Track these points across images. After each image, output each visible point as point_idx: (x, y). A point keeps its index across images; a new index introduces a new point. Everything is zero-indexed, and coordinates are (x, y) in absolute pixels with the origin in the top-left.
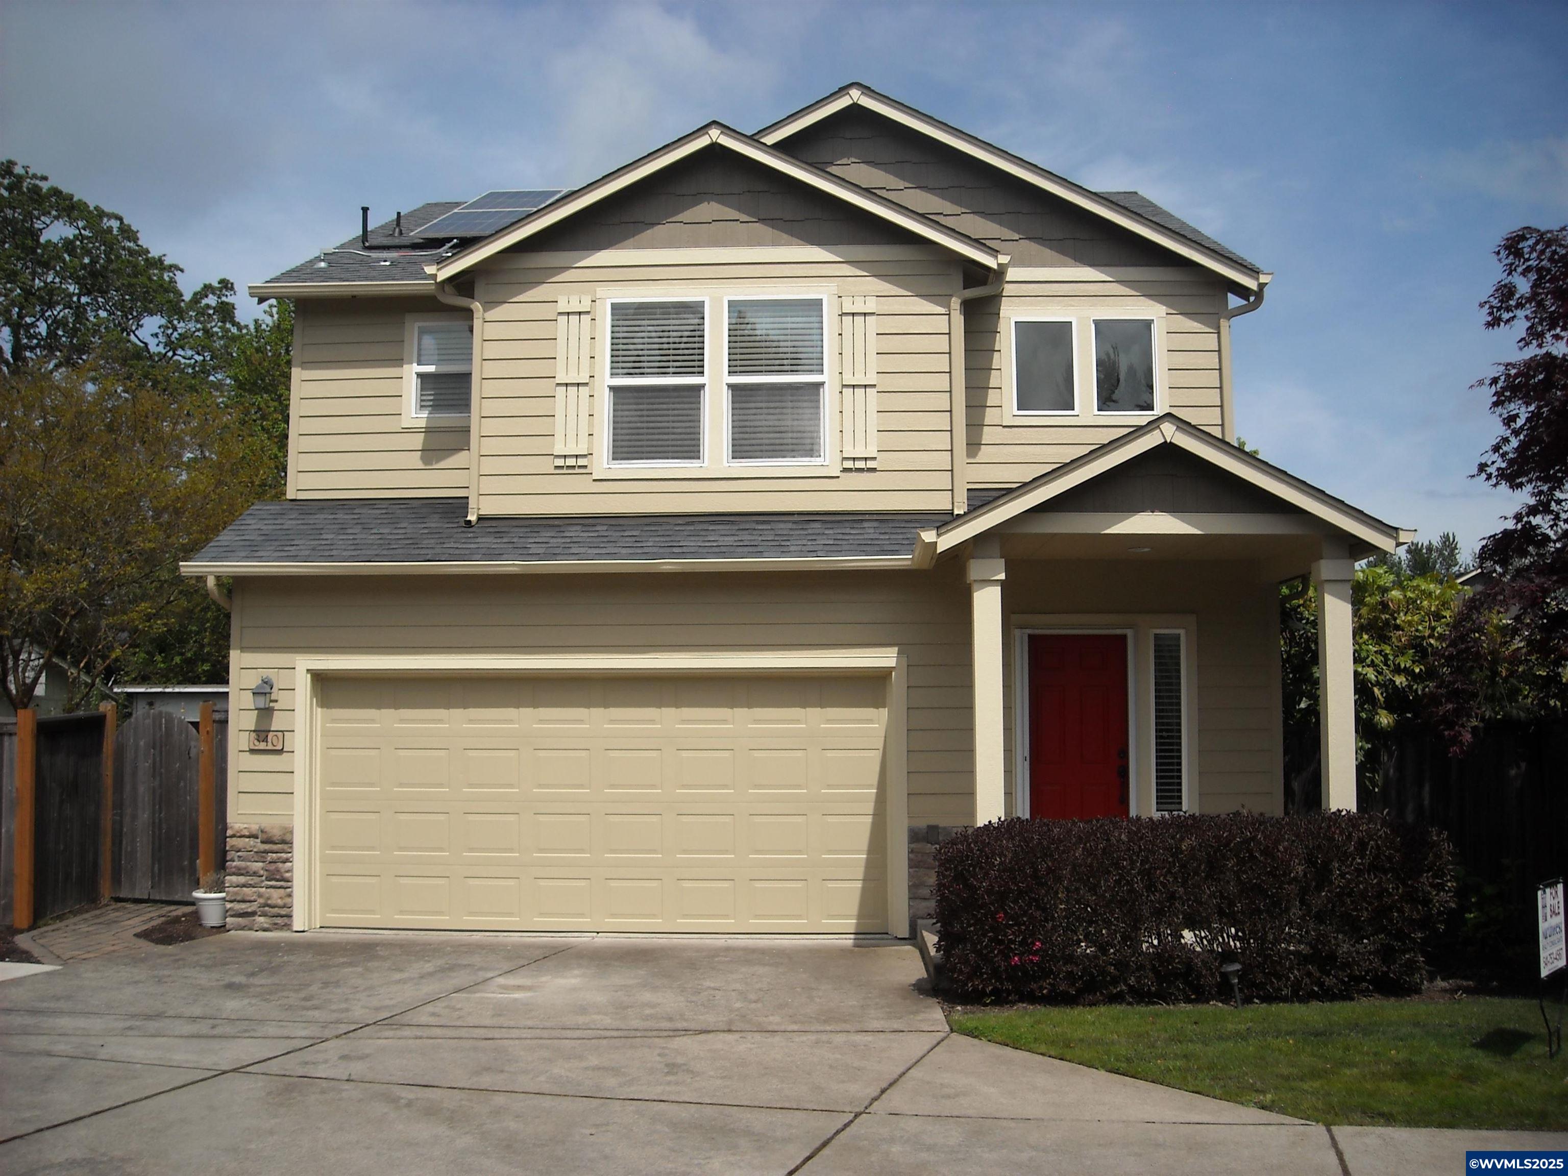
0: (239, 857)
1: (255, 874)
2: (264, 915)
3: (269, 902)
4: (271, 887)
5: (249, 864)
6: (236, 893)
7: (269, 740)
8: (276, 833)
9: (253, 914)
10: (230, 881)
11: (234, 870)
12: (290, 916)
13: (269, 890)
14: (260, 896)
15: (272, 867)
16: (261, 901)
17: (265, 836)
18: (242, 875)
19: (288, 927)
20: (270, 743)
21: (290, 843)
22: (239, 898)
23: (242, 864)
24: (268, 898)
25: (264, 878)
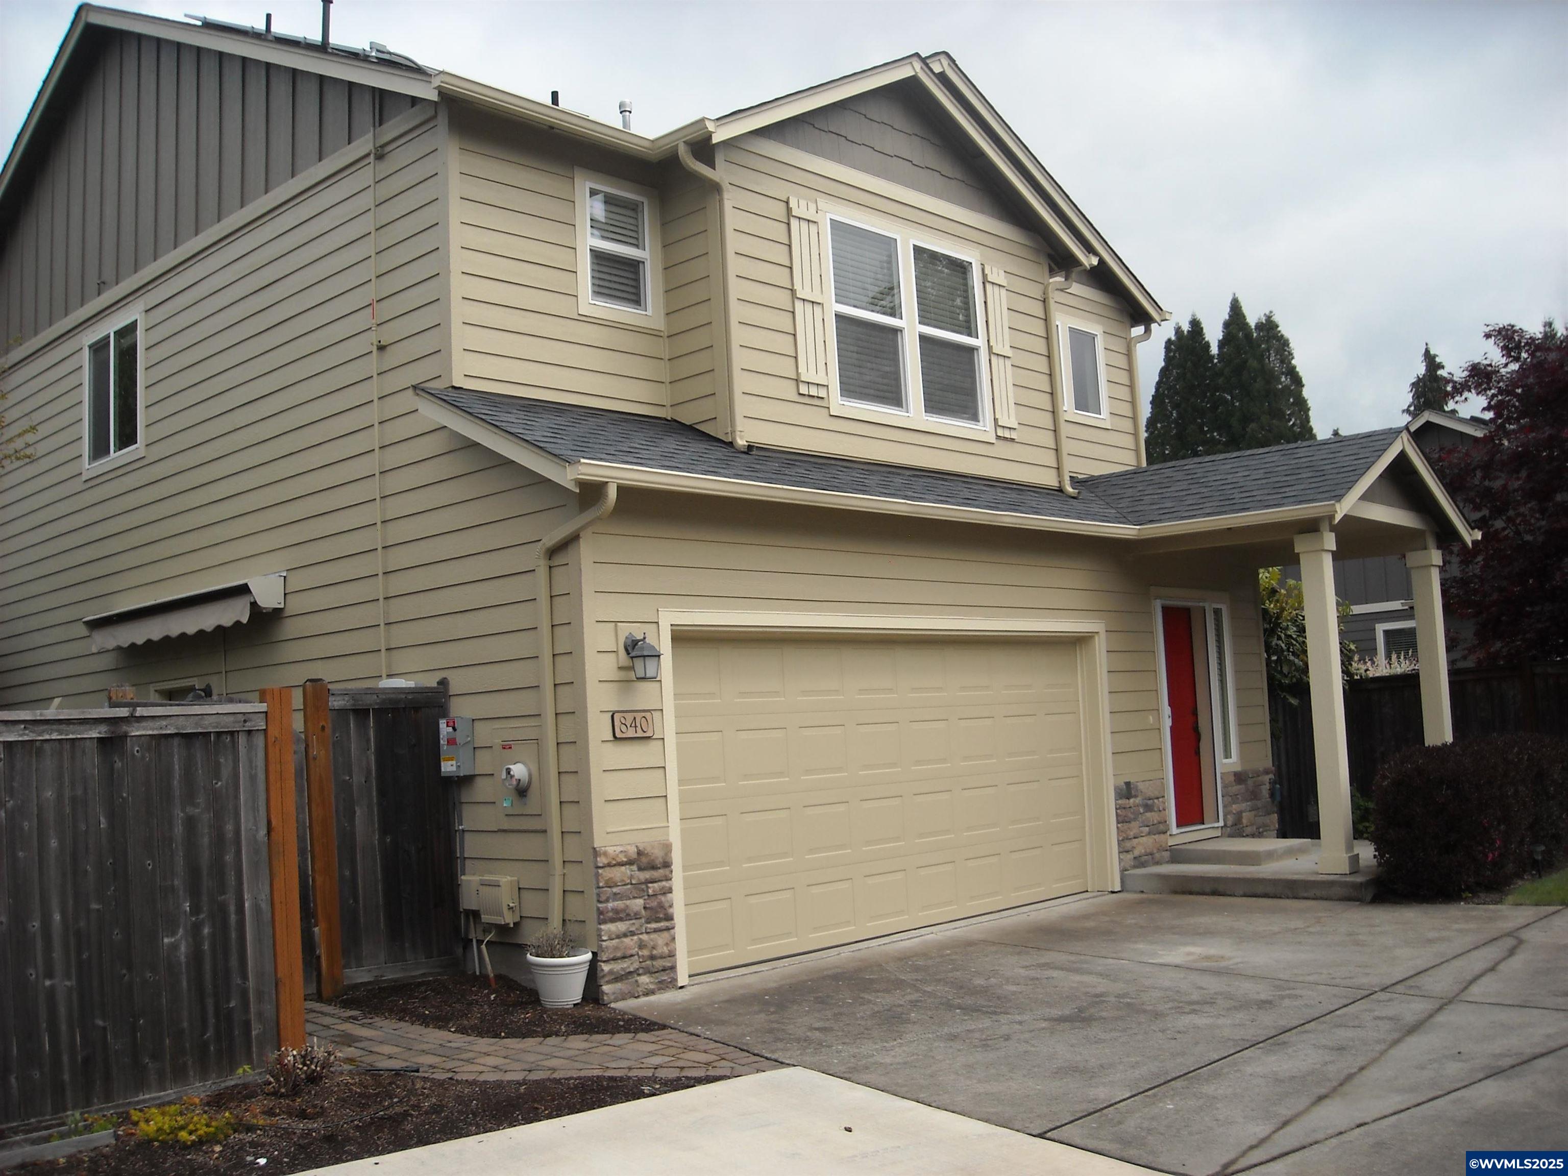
0: (615, 894)
1: (637, 916)
2: (648, 972)
3: (655, 952)
4: (656, 931)
5: (628, 902)
6: (616, 948)
7: (638, 724)
8: (658, 854)
9: (636, 972)
10: (609, 932)
11: (610, 914)
12: (673, 968)
13: (653, 936)
14: (642, 946)
15: (653, 903)
16: (645, 952)
17: (644, 860)
18: (621, 920)
19: (672, 984)
20: (639, 729)
21: (667, 865)
22: (619, 954)
23: (619, 904)
24: (653, 948)
25: (643, 920)
